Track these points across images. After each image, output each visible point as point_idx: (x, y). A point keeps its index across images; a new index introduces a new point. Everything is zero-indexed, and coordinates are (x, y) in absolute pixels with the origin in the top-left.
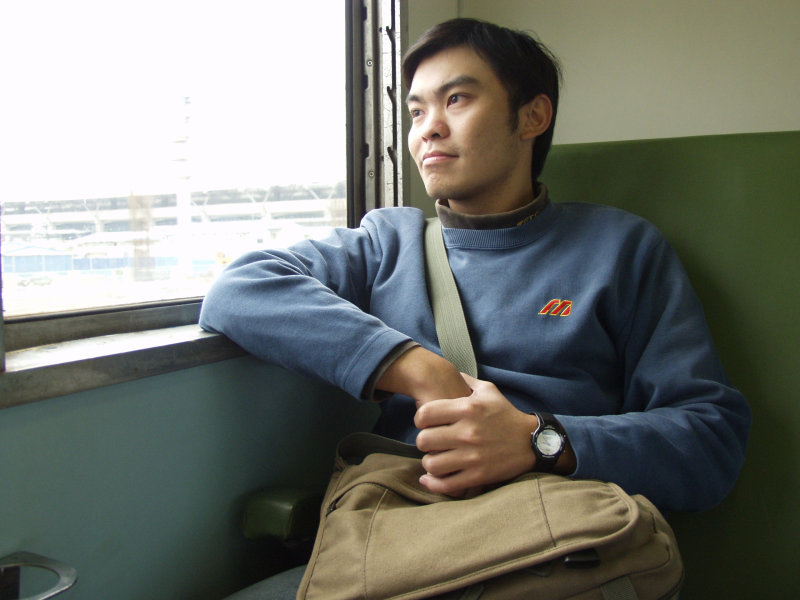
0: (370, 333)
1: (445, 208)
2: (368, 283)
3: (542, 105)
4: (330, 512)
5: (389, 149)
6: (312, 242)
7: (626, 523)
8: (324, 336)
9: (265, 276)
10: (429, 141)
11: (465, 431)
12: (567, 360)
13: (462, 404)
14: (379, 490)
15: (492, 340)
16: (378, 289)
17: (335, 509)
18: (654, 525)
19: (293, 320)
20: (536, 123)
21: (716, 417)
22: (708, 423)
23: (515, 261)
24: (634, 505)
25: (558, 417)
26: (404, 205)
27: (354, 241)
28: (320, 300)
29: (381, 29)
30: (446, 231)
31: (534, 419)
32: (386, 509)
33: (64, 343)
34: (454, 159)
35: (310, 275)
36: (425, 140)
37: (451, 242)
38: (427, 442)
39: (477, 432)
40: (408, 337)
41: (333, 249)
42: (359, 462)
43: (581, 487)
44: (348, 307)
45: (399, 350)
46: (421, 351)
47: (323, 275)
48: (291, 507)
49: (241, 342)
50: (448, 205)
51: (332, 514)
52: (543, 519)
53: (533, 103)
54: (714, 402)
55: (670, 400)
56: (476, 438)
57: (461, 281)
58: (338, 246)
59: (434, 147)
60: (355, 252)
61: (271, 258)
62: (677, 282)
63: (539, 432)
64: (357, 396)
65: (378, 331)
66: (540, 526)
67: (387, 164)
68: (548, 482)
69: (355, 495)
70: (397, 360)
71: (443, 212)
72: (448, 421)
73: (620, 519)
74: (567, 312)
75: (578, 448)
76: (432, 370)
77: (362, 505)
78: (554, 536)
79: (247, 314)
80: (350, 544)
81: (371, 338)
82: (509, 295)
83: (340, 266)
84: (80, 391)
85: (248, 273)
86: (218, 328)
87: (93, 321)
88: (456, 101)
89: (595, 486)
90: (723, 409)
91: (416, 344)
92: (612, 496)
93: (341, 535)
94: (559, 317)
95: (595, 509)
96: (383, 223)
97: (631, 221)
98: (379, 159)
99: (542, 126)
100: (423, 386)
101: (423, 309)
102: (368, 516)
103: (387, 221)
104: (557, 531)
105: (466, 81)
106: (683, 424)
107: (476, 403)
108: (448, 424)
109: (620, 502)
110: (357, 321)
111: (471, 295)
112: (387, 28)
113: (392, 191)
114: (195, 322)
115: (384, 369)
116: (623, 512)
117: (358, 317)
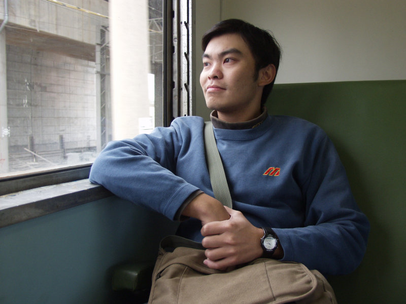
0: (178, 186)
1: (215, 118)
2: (175, 156)
3: (271, 69)
4: (156, 280)
5: (185, 84)
6: (146, 135)
7: (311, 288)
8: (155, 188)
9: (124, 156)
10: (212, 80)
11: (228, 238)
12: (278, 199)
13: (226, 224)
14: (182, 267)
15: (239, 188)
16: (181, 159)
17: (160, 277)
18: (324, 287)
19: (138, 179)
20: (266, 78)
21: (352, 228)
22: (349, 232)
23: (250, 147)
24: (313, 276)
25: (274, 229)
26: (193, 115)
27: (168, 134)
28: (152, 169)
29: (182, 23)
30: (216, 130)
31: (262, 231)
32: (186, 277)
33: (20, 192)
34: (224, 91)
35: (147, 155)
36: (209, 78)
37: (218, 135)
38: (207, 242)
39: (234, 239)
40: (198, 188)
41: (158, 139)
42: (172, 251)
43: (286, 267)
44: (166, 172)
45: (193, 195)
46: (204, 196)
47: (152, 153)
48: (137, 274)
49: (112, 190)
50: (217, 117)
51: (158, 280)
52: (268, 286)
53: (267, 68)
55: (329, 219)
56: (233, 242)
57: (223, 156)
58: (160, 137)
59: (214, 83)
60: (169, 140)
61: (126, 146)
63: (264, 238)
64: (171, 218)
65: (182, 185)
66: (267, 290)
67: (184, 93)
68: (270, 264)
69: (171, 270)
70: (193, 200)
72: (218, 232)
73: (307, 286)
74: (277, 174)
75: (285, 246)
76: (210, 206)
77: (173, 276)
78: (275, 295)
79: (115, 176)
80: (169, 297)
81: (178, 189)
82: (248, 165)
83: (161, 148)
84: (30, 219)
85: (114, 154)
86: (99, 182)
87: (34, 180)
88: (228, 61)
89: (294, 267)
90: (355, 223)
91: (202, 192)
92: (303, 273)
93: (164, 292)
95: (294, 280)
96: (183, 125)
97: (310, 125)
98: (180, 89)
99: (270, 80)
100: (205, 214)
101: (205, 171)
102: (178, 281)
103: (185, 124)
104: (276, 293)
105: (235, 52)
106: (337, 232)
107: (233, 223)
108: (219, 234)
109: (307, 276)
110: (172, 180)
111: (228, 164)
112: (185, 22)
113: (187, 106)
114: (87, 177)
115: (186, 205)
116: (309, 282)
117: (172, 178)
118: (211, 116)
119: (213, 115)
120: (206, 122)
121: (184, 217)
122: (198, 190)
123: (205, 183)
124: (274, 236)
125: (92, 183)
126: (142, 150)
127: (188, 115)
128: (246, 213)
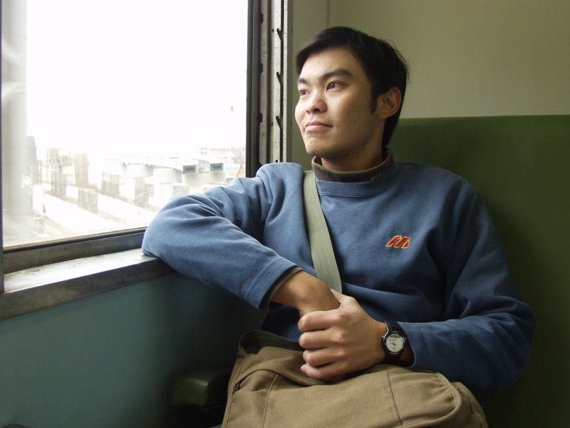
0: (267, 261)
1: (318, 165)
2: (262, 219)
3: (394, 95)
4: (233, 393)
5: (277, 117)
6: (222, 188)
7: (453, 408)
8: (233, 263)
9: (192, 217)
10: (311, 114)
11: (335, 335)
12: (406, 280)
13: (333, 315)
14: (271, 375)
15: (352, 264)
16: (270, 223)
17: (239, 388)
18: (471, 407)
19: (211, 250)
20: (389, 107)
21: (511, 323)
22: (506, 328)
23: (369, 206)
24: (456, 391)
25: (400, 323)
26: (288, 161)
27: (252, 188)
28: (229, 235)
29: (273, 30)
30: (319, 183)
31: (383, 326)
32: (277, 389)
33: (45, 266)
34: (329, 128)
35: (222, 216)
36: (308, 112)
37: (322, 190)
38: (308, 342)
39: (344, 336)
40: (294, 264)
41: (238, 194)
42: (256, 352)
43: (418, 378)
44: (250, 240)
45: (288, 274)
46: (303, 275)
47: (230, 213)
48: (207, 384)
49: (172, 265)
50: (321, 164)
51: (236, 392)
52: (392, 404)
53: (388, 93)
54: (511, 313)
55: (478, 310)
56: (343, 340)
57: (329, 220)
58: (241, 191)
59: (315, 118)
60: (253, 196)
61: (194, 203)
62: (485, 225)
63: (387, 336)
64: (257, 306)
65: (273, 260)
66: (390, 409)
67: (276, 128)
68: (395, 372)
69: (254, 379)
70: (287, 280)
71: (317, 169)
72: (323, 327)
73: (448, 405)
74: (406, 245)
75: (415, 348)
76: (311, 289)
77: (259, 387)
78: (401, 417)
79: (178, 245)
80: (252, 416)
81: (267, 265)
82: (364, 232)
83: (243, 207)
84: (59, 305)
85: (177, 213)
86: (156, 254)
87: (65, 249)
88: (333, 87)
89: (429, 377)
90: (515, 317)
91: (300, 269)
92: (441, 386)
93: (244, 409)
94: (400, 249)
95: (428, 396)
96: (273, 175)
97: (452, 178)
98: (270, 125)
99: (393, 110)
100: (305, 301)
101: (303, 241)
102: (264, 395)
103: (276, 173)
104: (403, 414)
105: (342, 72)
106: (488, 328)
107: (343, 314)
108: (323, 329)
109: (447, 391)
110: (258, 252)
111: (336, 230)
112: (278, 29)
113: (279, 148)
114: (139, 246)
115: (277, 288)
116: (450, 399)
117: (258, 249)
118: (313, 162)
119: (316, 161)
120: (305, 171)
121: (274, 305)
122: (295, 267)
123: (305, 257)
124: (401, 333)
125: (146, 255)
126: (216, 209)
127: (281, 160)
128: (361, 300)
